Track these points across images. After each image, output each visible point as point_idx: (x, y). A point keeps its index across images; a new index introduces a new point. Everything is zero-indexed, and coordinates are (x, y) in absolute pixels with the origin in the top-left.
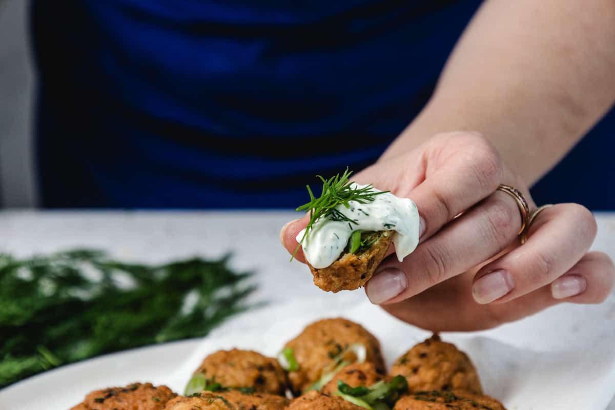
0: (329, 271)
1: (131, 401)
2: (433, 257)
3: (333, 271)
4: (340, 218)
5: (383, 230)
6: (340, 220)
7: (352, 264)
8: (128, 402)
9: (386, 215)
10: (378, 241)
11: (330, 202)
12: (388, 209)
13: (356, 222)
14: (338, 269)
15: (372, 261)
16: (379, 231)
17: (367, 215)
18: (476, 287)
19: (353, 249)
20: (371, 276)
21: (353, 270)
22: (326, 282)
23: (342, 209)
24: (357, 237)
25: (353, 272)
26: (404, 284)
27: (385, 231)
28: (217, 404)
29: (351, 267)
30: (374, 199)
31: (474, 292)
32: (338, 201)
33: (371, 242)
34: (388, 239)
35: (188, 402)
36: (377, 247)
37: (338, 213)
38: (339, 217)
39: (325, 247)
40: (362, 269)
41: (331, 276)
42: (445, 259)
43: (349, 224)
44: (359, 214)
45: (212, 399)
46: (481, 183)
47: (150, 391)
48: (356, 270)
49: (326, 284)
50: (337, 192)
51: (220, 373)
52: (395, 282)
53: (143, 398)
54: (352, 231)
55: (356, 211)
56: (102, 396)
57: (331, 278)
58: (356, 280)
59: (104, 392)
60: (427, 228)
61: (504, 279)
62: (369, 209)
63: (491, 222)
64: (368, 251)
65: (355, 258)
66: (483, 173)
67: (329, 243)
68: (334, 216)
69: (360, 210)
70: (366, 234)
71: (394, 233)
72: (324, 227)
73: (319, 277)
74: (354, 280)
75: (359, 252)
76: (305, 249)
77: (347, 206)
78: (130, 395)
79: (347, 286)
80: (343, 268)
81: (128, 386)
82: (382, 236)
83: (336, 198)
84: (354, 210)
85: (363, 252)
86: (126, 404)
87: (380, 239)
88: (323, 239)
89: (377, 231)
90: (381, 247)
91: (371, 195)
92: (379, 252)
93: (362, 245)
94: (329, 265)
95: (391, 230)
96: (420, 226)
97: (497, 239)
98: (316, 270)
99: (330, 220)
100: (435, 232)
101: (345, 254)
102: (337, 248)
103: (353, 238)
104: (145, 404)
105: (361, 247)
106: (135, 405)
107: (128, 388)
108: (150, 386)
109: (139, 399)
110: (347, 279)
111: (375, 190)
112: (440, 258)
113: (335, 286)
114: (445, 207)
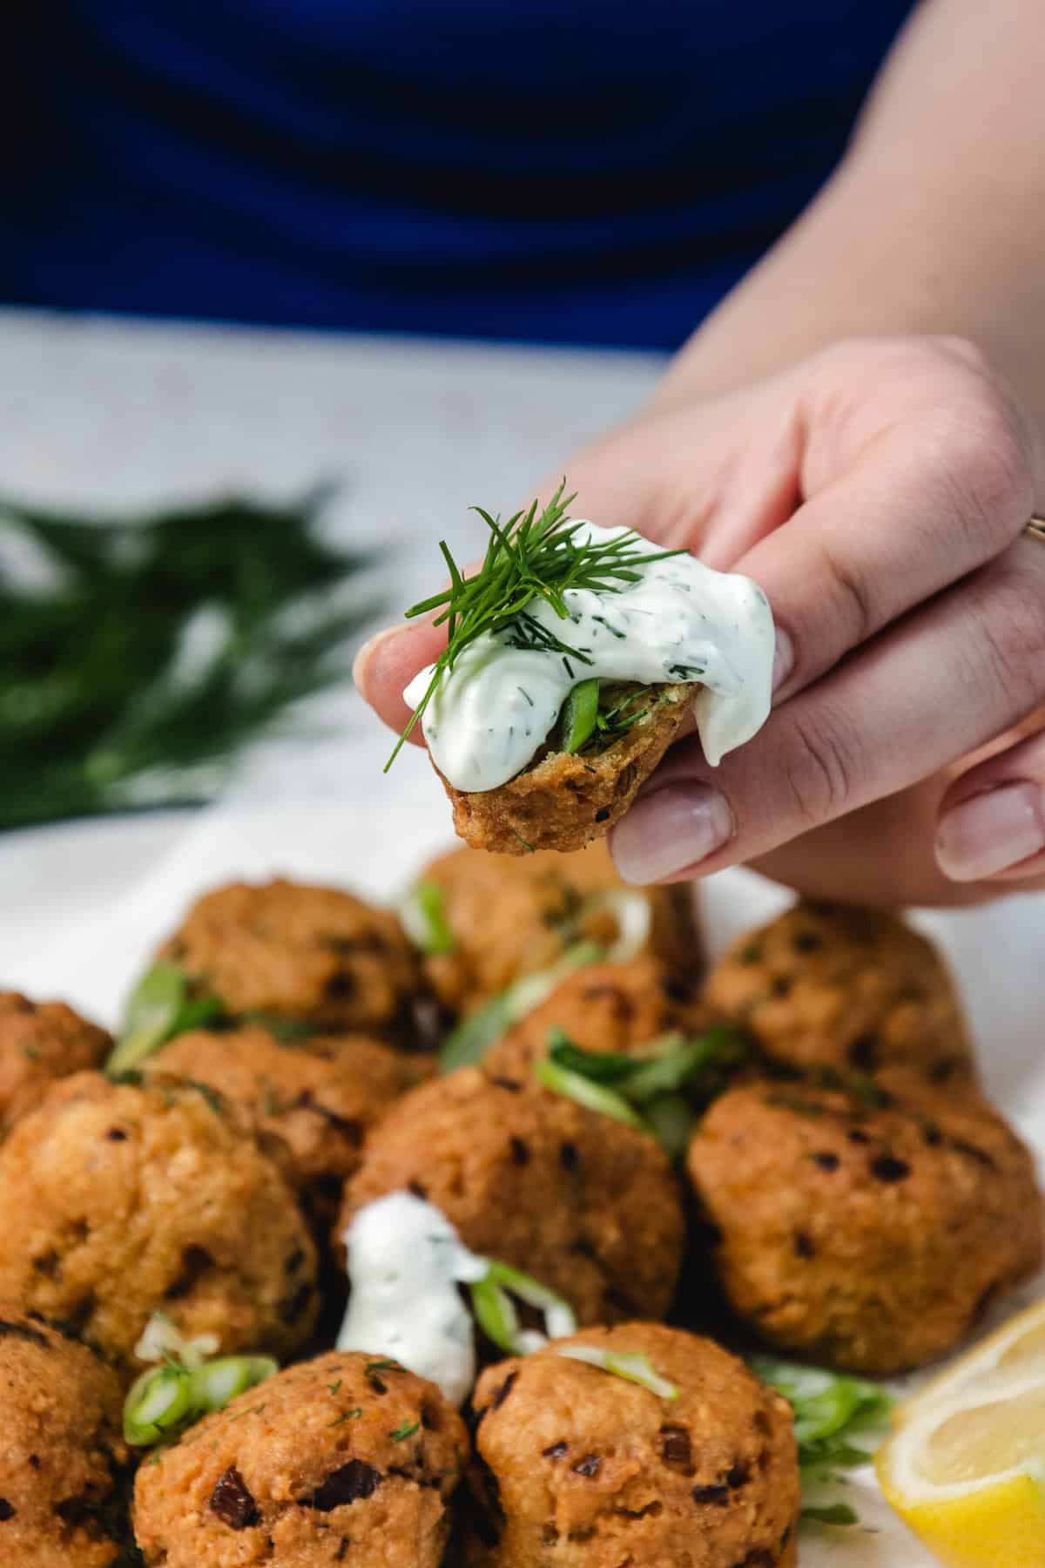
0: (499, 802)
2: (811, 749)
3: (513, 803)
4: (538, 641)
5: (664, 680)
6: (538, 648)
7: (570, 784)
9: (676, 639)
10: (649, 716)
11: (509, 591)
12: (683, 616)
13: (586, 654)
14: (529, 795)
15: (632, 773)
16: (655, 685)
17: (620, 635)
18: (946, 829)
19: (574, 739)
20: (624, 812)
21: (572, 802)
22: (491, 831)
23: (545, 615)
24: (587, 702)
25: (572, 806)
26: (723, 828)
27: (672, 686)
28: (186, 1111)
29: (567, 793)
30: (642, 577)
31: (942, 845)
32: (532, 589)
33: (630, 719)
34: (681, 708)
36: (647, 731)
37: (532, 623)
38: (534, 639)
39: (491, 730)
40: (600, 798)
41: (505, 816)
42: (846, 752)
43: (565, 660)
44: (595, 633)
46: (965, 527)
48: (582, 799)
49: (490, 838)
50: (529, 560)
52: (695, 824)
54: (571, 683)
55: (587, 622)
57: (506, 822)
58: (580, 826)
60: (797, 663)
61: (1029, 811)
62: (626, 617)
63: (992, 642)
64: (619, 745)
65: (577, 767)
66: (974, 495)
67: (504, 719)
68: (521, 634)
69: (600, 619)
70: (613, 691)
71: (698, 689)
72: (489, 671)
73: (469, 814)
74: (576, 827)
75: (593, 746)
76: (430, 731)
77: (560, 607)
79: (554, 842)
80: (542, 792)
82: (662, 700)
83: (527, 582)
84: (582, 620)
85: (604, 747)
87: (655, 708)
88: (487, 704)
89: (647, 682)
90: (660, 731)
91: (631, 563)
92: (652, 744)
93: (603, 726)
94: (502, 783)
95: (691, 684)
96: (775, 661)
97: (1006, 691)
98: (462, 794)
99: (507, 644)
100: (823, 669)
101: (550, 753)
102: (528, 734)
103: (575, 702)
105: (597, 731)
110: (553, 824)
111: (645, 547)
112: (834, 748)
113: (518, 842)
114: (853, 600)
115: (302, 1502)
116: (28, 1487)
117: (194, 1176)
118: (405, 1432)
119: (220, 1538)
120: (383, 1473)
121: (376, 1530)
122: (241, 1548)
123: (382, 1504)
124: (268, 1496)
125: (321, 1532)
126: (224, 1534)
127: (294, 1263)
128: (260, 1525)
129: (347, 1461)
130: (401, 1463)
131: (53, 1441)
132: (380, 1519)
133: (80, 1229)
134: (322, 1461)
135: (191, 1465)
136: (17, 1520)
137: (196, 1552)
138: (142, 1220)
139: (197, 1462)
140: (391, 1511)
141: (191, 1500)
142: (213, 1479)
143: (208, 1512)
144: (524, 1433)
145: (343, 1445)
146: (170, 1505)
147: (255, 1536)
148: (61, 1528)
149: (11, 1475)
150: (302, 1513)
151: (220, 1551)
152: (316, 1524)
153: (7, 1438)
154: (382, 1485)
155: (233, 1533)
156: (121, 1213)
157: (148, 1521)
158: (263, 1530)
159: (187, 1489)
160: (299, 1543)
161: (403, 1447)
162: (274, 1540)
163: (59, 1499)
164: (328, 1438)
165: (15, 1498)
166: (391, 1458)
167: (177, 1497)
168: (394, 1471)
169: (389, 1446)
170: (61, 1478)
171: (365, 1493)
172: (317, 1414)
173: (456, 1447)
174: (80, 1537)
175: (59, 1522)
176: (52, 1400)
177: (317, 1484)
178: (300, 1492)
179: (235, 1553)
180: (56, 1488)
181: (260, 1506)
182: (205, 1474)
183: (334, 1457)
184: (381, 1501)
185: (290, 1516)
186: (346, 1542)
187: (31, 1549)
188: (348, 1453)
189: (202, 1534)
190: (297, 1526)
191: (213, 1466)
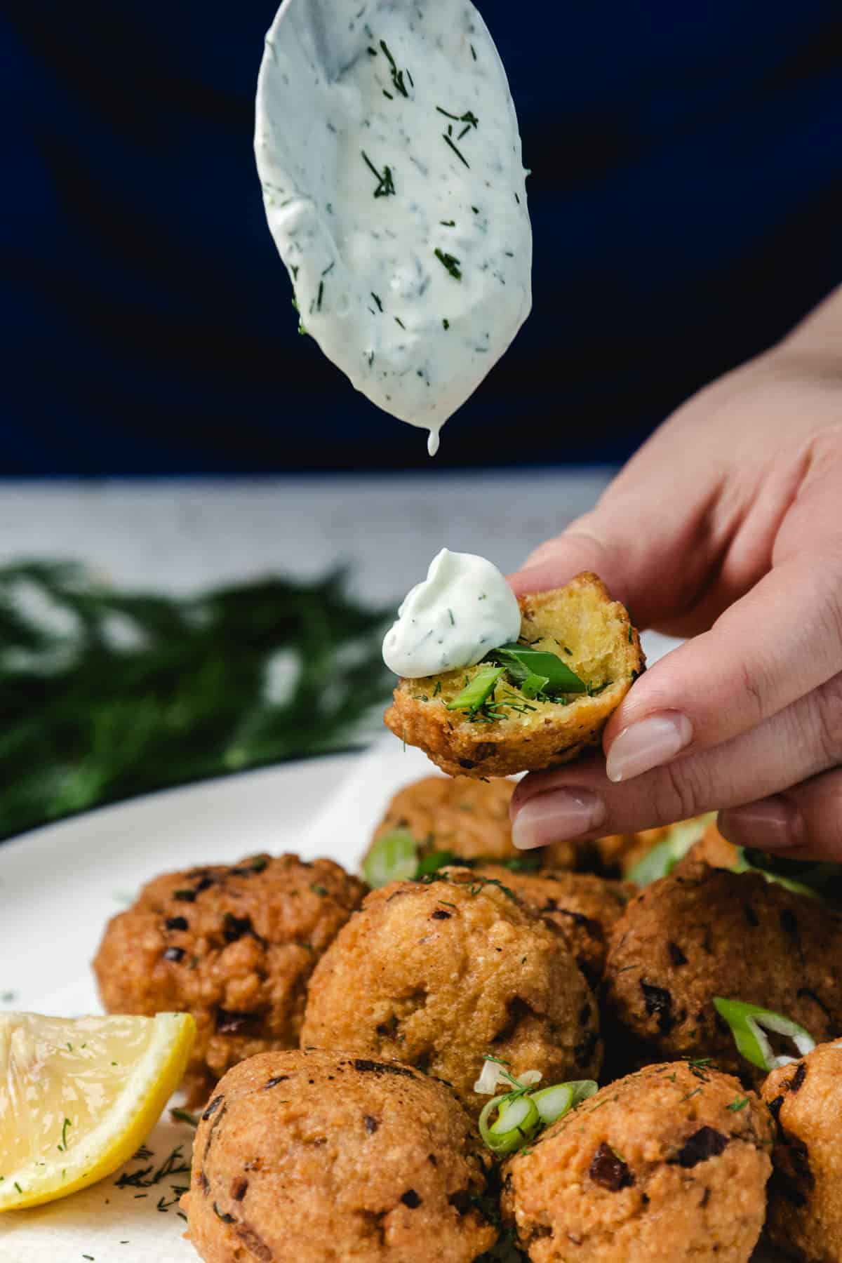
1: (263, 894)
8: (257, 898)
28: (489, 897)
35: (425, 894)
45: (477, 886)
47: (298, 873)
51: (443, 827)
53: (290, 888)
56: (186, 886)
59: (190, 876)
78: (254, 882)
81: (244, 861)
86: (253, 902)
104: (297, 903)
106: (274, 903)
107: (243, 866)
108: (292, 860)
109: (281, 890)
115: (670, 1161)
116: (429, 1179)
117: (510, 941)
118: (739, 1104)
119: (600, 1201)
120: (728, 1136)
121: (731, 1181)
122: (622, 1205)
123: (732, 1160)
124: (640, 1159)
125: (687, 1185)
126: (603, 1197)
127: (584, 1016)
128: (635, 1185)
129: (699, 1128)
130: (739, 1129)
131: (441, 1145)
132: (732, 1172)
133: (417, 995)
134: (679, 1130)
135: (568, 1145)
136: (424, 1208)
137: (581, 1215)
138: (471, 980)
139: (573, 1143)
140: (740, 1165)
141: (571, 1174)
142: (589, 1153)
143: (588, 1181)
144: (826, 1104)
145: (692, 1117)
146: (551, 1181)
147: (631, 1195)
148: (456, 1215)
149: (417, 1170)
150: (672, 1170)
151: (604, 1210)
152: (683, 1179)
153: (409, 1141)
154: (729, 1145)
155: (612, 1195)
156: (454, 975)
157: (531, 1199)
158: (638, 1189)
159: (565, 1165)
160: (670, 1195)
161: (738, 1116)
162: (649, 1195)
163: (451, 1192)
164: (681, 1111)
165: (422, 1189)
166: (732, 1125)
167: (559, 1173)
168: (735, 1135)
169: (728, 1116)
170: (451, 1175)
171: (717, 1152)
172: (666, 1095)
173: (769, 1124)
174: (470, 1223)
175: (454, 1210)
176: (433, 1115)
177: (679, 1146)
178: (669, 1152)
179: (616, 1211)
180: (448, 1182)
181: (632, 1170)
182: (581, 1151)
183: (688, 1126)
184: (731, 1157)
185: (661, 1173)
186: (708, 1192)
187: (436, 1232)
188: (698, 1122)
189: (584, 1201)
190: (667, 1180)
191: (587, 1145)
